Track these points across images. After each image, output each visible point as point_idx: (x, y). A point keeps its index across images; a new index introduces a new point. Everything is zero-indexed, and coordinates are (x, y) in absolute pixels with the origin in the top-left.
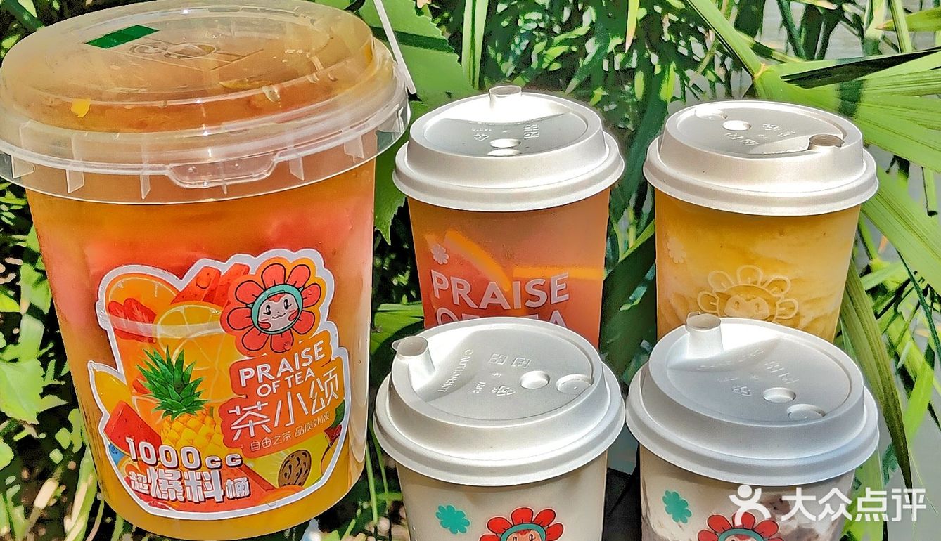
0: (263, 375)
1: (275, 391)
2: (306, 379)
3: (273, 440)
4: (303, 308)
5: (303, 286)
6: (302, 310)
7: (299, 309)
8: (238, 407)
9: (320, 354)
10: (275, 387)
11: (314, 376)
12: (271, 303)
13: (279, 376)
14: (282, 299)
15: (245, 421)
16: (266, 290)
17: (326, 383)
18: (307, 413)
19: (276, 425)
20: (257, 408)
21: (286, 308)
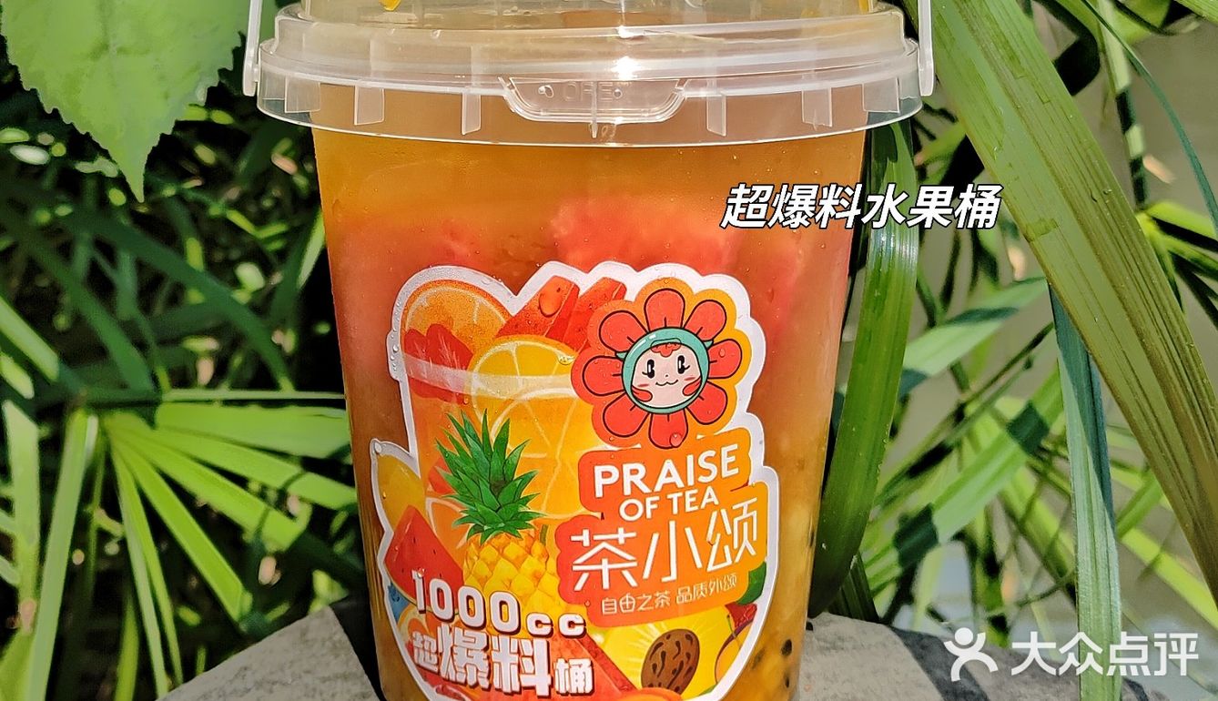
0: (632, 484)
1: (649, 515)
2: (703, 506)
3: (639, 603)
4: (708, 378)
5: (713, 340)
6: (707, 381)
7: (701, 376)
8: (586, 532)
9: (730, 466)
10: (649, 507)
11: (716, 502)
12: (657, 357)
13: (658, 488)
14: (676, 354)
15: (596, 559)
16: (651, 332)
17: (736, 520)
18: (699, 565)
19: (646, 574)
20: (617, 540)
21: (682, 370)
